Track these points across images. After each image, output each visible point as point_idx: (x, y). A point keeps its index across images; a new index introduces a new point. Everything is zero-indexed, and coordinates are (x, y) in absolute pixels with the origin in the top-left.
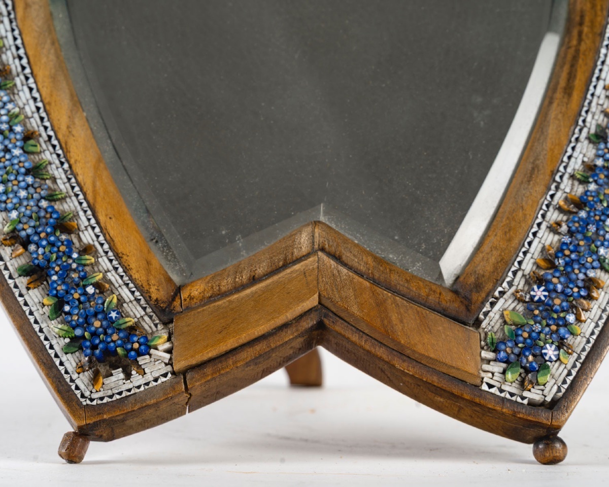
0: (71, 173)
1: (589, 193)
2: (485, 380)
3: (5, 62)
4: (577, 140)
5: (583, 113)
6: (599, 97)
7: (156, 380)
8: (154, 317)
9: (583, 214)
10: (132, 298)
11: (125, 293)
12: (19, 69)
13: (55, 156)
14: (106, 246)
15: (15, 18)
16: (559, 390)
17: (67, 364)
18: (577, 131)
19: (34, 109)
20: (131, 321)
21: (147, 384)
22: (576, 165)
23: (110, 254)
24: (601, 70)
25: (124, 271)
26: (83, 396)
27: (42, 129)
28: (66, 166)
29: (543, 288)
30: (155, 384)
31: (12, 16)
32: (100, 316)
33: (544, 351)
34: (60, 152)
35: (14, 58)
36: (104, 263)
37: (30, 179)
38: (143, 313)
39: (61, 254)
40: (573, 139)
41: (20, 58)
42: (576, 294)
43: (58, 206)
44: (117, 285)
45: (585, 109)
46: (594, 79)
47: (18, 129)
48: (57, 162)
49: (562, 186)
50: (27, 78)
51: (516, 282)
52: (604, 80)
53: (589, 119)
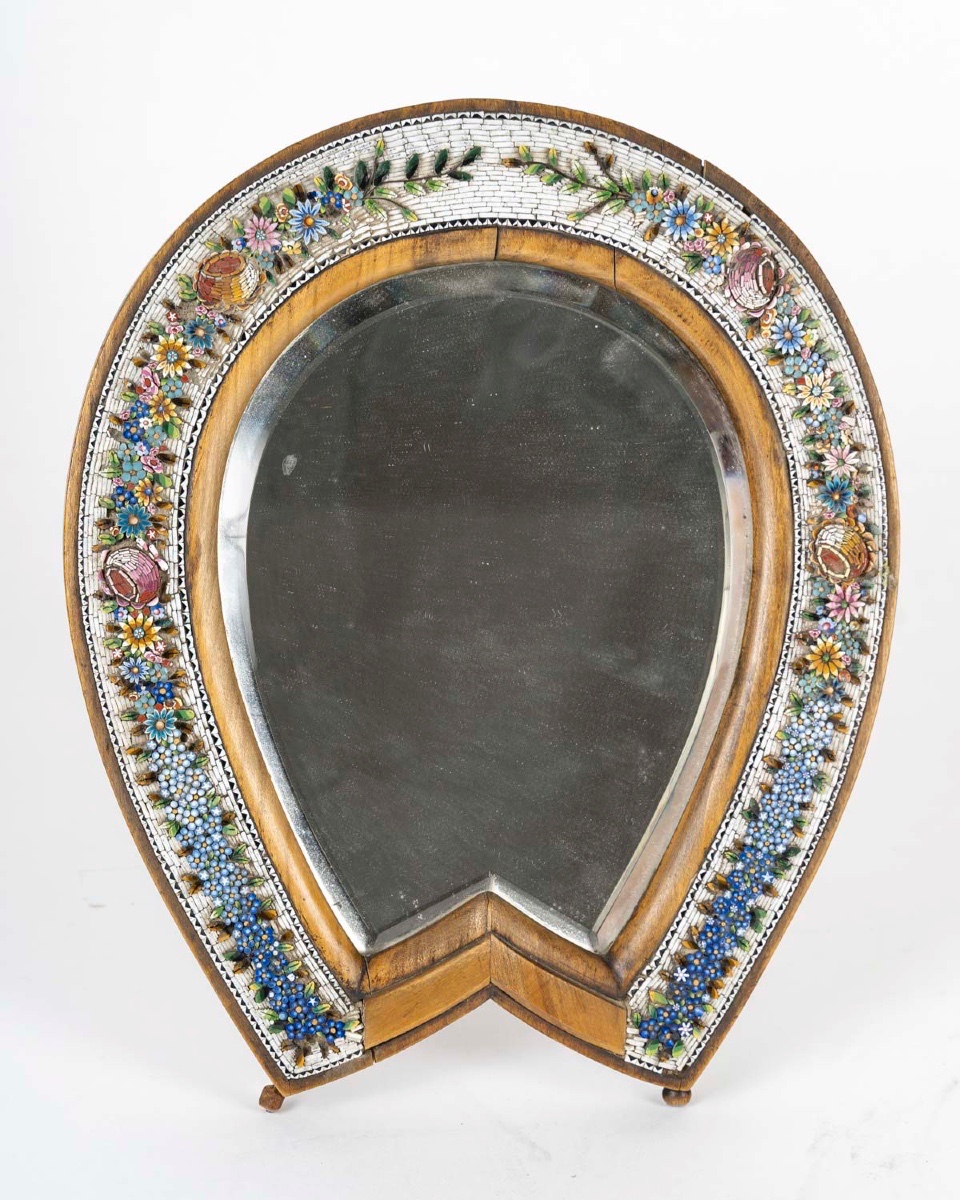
0: (267, 855)
1: (735, 874)
2: (629, 1053)
3: (198, 734)
4: (732, 814)
5: (740, 787)
6: (756, 769)
7: (349, 1057)
8: (347, 999)
9: (728, 895)
10: (327, 982)
11: (320, 976)
12: (211, 741)
13: (250, 836)
14: (301, 929)
15: (203, 681)
16: (689, 1061)
17: (272, 1043)
18: (732, 806)
19: (228, 786)
20: (327, 1007)
21: (342, 1060)
22: (727, 842)
23: (305, 937)
24: (761, 739)
25: (319, 955)
26: (287, 1071)
27: (237, 807)
28: (261, 847)
29: (685, 970)
30: (348, 1060)
31: (200, 678)
32: (300, 1003)
33: (680, 1029)
34: (255, 832)
35: (205, 729)
36: (302, 949)
37: (231, 867)
38: (337, 996)
39: (263, 942)
40: (728, 815)
41: (211, 728)
42: (713, 976)
43: (258, 891)
44: (313, 970)
45: (743, 782)
46: (754, 749)
47: (216, 812)
48: (253, 844)
49: (712, 865)
50: (219, 751)
51: (662, 962)
52: (764, 750)
53: (744, 794)
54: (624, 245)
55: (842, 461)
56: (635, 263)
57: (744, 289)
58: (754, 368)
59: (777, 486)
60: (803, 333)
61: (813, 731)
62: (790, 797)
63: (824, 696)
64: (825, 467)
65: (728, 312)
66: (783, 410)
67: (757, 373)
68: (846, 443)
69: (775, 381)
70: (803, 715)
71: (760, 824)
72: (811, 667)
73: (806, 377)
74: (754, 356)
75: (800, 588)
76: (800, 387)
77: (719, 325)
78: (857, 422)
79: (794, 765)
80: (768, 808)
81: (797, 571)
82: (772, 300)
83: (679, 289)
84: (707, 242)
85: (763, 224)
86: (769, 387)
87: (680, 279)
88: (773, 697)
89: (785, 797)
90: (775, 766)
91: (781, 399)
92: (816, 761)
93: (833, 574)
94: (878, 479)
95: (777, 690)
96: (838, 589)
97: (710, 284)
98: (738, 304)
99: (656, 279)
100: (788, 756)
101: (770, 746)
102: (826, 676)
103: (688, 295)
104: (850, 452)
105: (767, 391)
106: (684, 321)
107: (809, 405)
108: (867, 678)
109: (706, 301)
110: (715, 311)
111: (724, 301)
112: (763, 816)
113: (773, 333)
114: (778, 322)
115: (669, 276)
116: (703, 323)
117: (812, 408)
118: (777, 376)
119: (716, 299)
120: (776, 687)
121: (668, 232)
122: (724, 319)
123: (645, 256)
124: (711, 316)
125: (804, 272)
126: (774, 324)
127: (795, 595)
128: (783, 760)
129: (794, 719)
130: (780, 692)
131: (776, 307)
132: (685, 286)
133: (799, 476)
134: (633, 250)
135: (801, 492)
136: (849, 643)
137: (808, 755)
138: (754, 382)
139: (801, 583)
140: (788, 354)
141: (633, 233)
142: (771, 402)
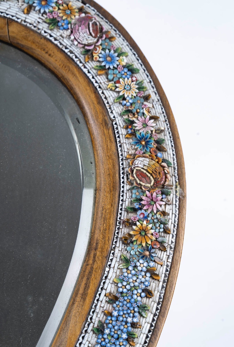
4: (86, 331)
5: (91, 313)
6: (101, 302)
18: (86, 325)
24: (104, 283)
40: (84, 331)
45: (93, 310)
46: (100, 289)
52: (106, 290)
53: (94, 317)
54: (13, 16)
55: (145, 125)
56: (19, 25)
57: (81, 33)
58: (91, 77)
59: (108, 139)
60: (118, 58)
61: (138, 278)
62: (125, 319)
63: (143, 257)
64: (136, 127)
65: (74, 48)
66: (108, 99)
67: (93, 80)
68: (147, 115)
69: (103, 84)
70: (130, 268)
71: (105, 336)
72: (134, 239)
73: (121, 80)
74: (90, 71)
75: (125, 194)
76: (117, 85)
77: (69, 56)
78: (153, 106)
79: (126, 298)
80: (110, 326)
81: (122, 185)
82: (98, 41)
83: (45, 38)
84: (60, 13)
85: (93, 8)
86: (100, 87)
87: (45, 32)
88: (111, 258)
89: (121, 319)
90: (113, 299)
91: (107, 93)
92: (140, 296)
93: (143, 184)
94: (169, 137)
95: (113, 254)
96: (147, 193)
97: (63, 35)
98: (79, 43)
99: (32, 33)
100: (122, 293)
101: (110, 288)
102: (144, 244)
103: (51, 41)
104: (150, 120)
105: (99, 89)
106: (50, 55)
107: (124, 95)
108: (171, 248)
109: (61, 44)
110: (66, 48)
111: (71, 42)
112: (107, 331)
113: (100, 57)
114: (103, 52)
115: (39, 31)
116: (60, 55)
117: (126, 96)
118: (104, 81)
119: (66, 42)
120: (112, 252)
121: (37, 8)
122: (71, 52)
123: (25, 21)
124: (64, 52)
125: (118, 32)
126: (101, 53)
127: (121, 198)
128: (119, 295)
129: (125, 270)
130: (115, 255)
131: (101, 45)
132: (48, 37)
133: (120, 133)
134: (18, 18)
135: (122, 142)
136: (157, 225)
137: (135, 292)
138: (91, 85)
139: (125, 192)
140: (109, 68)
141: (18, 10)
142: (102, 95)
